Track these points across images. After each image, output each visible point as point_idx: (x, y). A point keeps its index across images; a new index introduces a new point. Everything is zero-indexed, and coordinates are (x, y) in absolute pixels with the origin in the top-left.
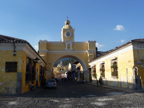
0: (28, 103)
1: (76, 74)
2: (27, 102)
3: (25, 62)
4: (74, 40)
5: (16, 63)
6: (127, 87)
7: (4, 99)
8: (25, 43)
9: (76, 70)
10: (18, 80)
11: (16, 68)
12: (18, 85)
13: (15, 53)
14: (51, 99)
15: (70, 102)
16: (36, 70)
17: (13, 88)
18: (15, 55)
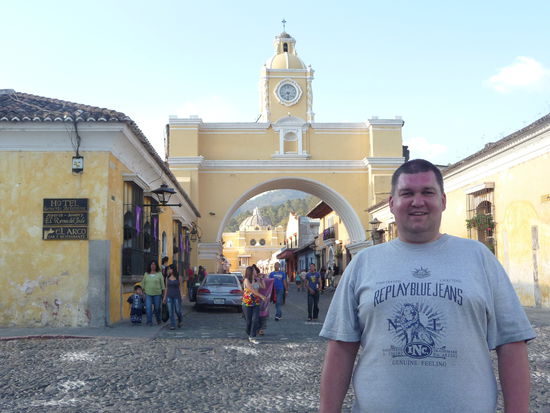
0: (137, 356)
1: (318, 256)
2: (133, 354)
3: (119, 202)
4: (313, 115)
5: (83, 204)
6: (534, 304)
7: (43, 342)
8: (120, 121)
9: (318, 242)
10: (92, 272)
11: (86, 222)
12: (95, 289)
13: (79, 163)
14: (225, 344)
15: (306, 354)
16: (160, 238)
17: (75, 301)
18: (78, 171)
